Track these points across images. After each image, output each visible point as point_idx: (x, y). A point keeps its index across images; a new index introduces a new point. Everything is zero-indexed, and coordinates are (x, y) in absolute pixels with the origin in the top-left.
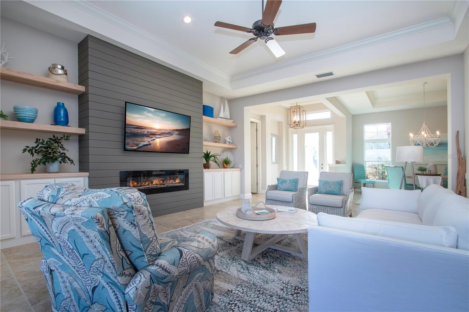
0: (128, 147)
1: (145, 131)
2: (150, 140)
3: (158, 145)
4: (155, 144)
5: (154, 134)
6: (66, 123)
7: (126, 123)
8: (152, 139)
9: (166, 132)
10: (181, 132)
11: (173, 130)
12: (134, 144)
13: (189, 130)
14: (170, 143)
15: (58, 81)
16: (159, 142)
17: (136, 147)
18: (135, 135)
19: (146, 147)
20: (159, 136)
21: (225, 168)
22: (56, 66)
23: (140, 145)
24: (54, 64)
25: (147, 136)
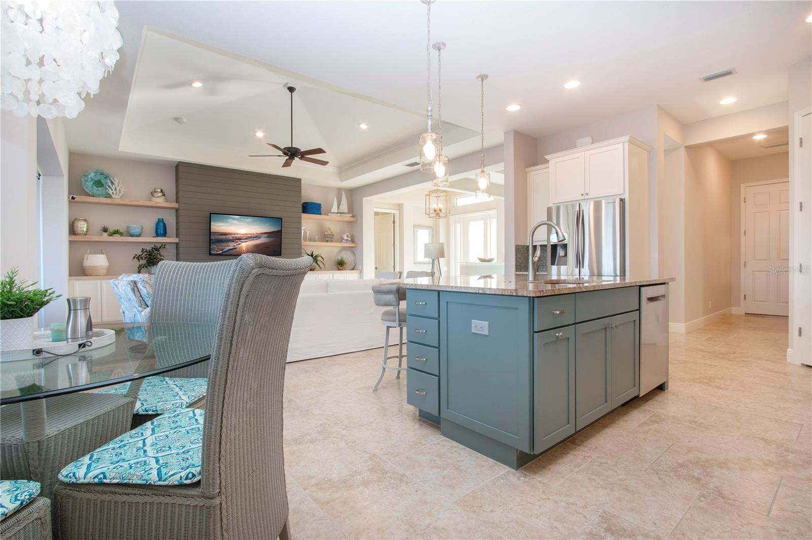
0: (213, 252)
1: (230, 237)
2: (235, 245)
3: (244, 249)
5: (239, 239)
6: (165, 234)
7: (212, 231)
8: (237, 243)
9: (253, 236)
10: (269, 234)
11: (261, 233)
13: (280, 232)
17: (221, 252)
18: (220, 241)
19: (231, 251)
20: (245, 241)
21: (339, 270)
22: (156, 190)
23: (225, 250)
24: (155, 189)
25: (232, 241)
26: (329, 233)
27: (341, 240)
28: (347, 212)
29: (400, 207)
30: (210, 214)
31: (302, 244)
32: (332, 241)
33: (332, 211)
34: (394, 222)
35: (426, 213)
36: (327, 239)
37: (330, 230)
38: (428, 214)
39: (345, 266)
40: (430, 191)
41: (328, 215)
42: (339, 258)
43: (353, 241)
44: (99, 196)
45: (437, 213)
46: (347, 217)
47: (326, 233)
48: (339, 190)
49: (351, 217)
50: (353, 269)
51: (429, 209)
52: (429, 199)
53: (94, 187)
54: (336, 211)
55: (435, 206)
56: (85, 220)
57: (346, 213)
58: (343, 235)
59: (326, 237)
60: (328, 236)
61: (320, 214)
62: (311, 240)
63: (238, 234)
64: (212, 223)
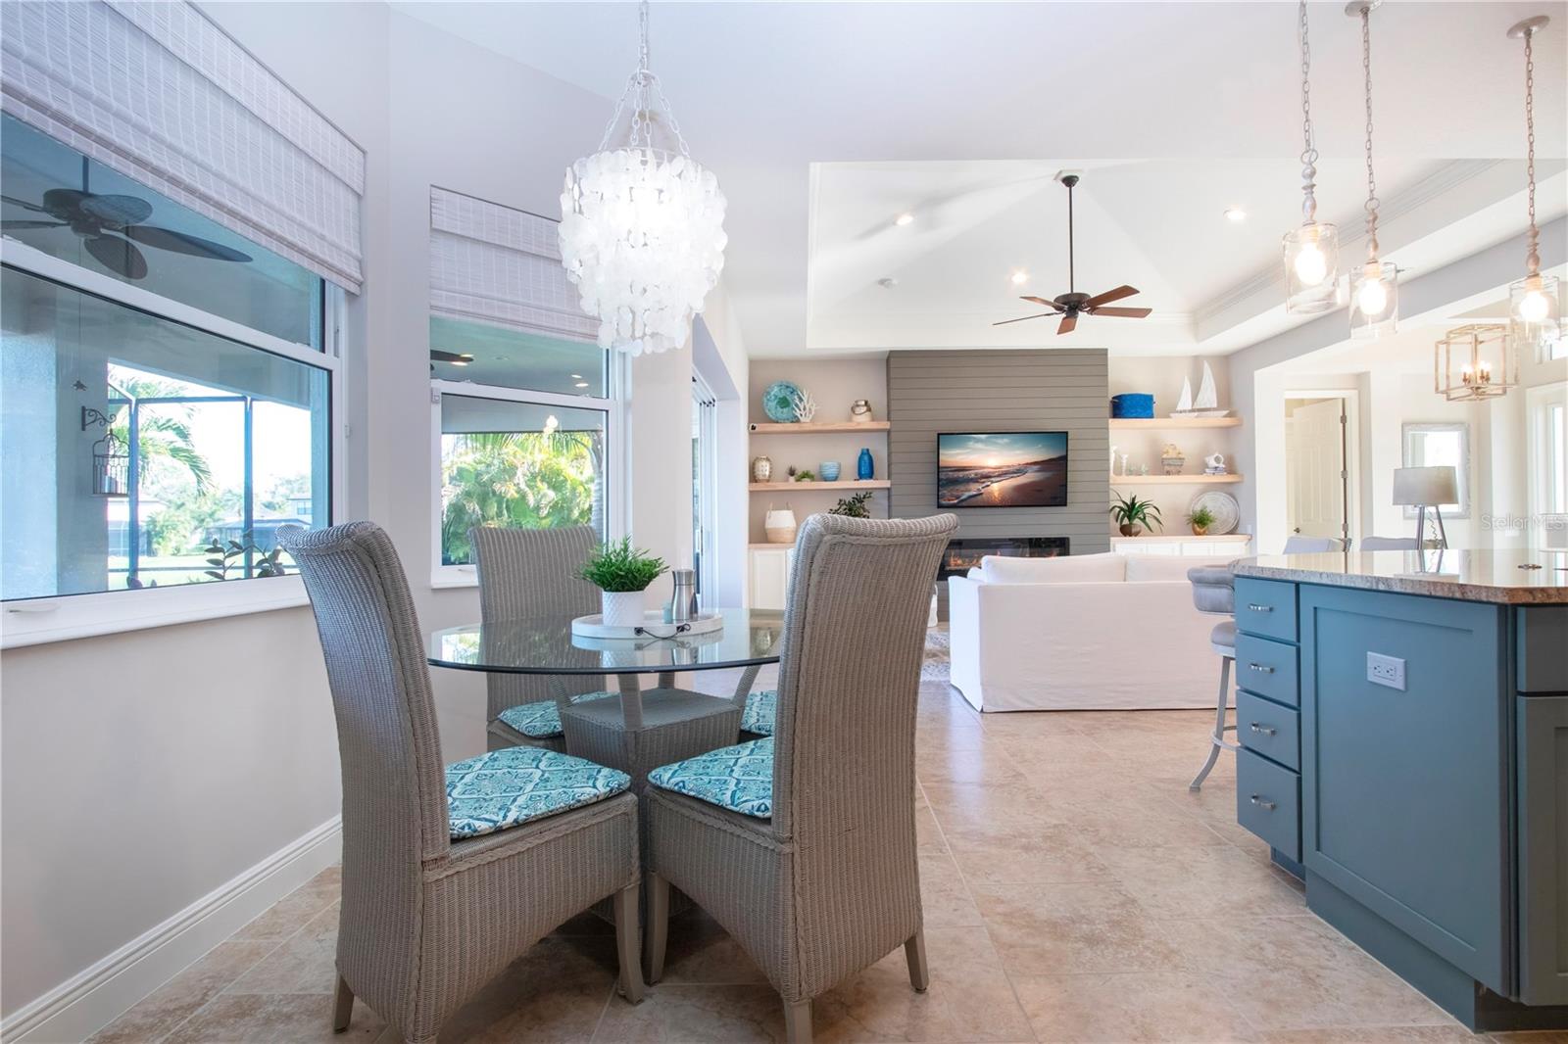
0: (944, 502)
1: (972, 474)
2: (980, 488)
3: (996, 494)
4: (991, 493)
5: (987, 477)
6: (871, 475)
7: (941, 464)
8: (984, 485)
9: (1011, 469)
10: (1043, 465)
11: (1027, 464)
12: (952, 496)
13: (1065, 458)
14: (1019, 488)
15: (859, 424)
16: (996, 488)
17: (956, 501)
18: (956, 482)
19: (974, 499)
20: (997, 479)
21: (1197, 534)
22: (859, 403)
23: (963, 497)
24: (856, 402)
25: (975, 480)
26: (1172, 454)
27: (1202, 468)
28: (1215, 405)
29: (1361, 381)
30: (939, 434)
31: (1111, 481)
32: (1179, 473)
33: (1179, 408)
34: (1344, 419)
35: (1437, 389)
36: (1167, 468)
37: (1175, 448)
38: (1442, 393)
39: (1211, 525)
40: (1451, 332)
41: (1169, 417)
42: (1198, 508)
43: (1231, 470)
44: (785, 421)
45: (1477, 387)
46: (1218, 418)
47: (1165, 456)
48: (1197, 361)
49: (1226, 416)
50: (1232, 532)
51: (1448, 377)
52: (1448, 352)
53: (779, 408)
54: (1190, 408)
55: (1468, 370)
56: (768, 459)
57: (1214, 409)
58: (1207, 459)
59: (1165, 465)
60: (1171, 462)
61: (1152, 417)
62: (1130, 472)
63: (984, 468)
64: (941, 452)
